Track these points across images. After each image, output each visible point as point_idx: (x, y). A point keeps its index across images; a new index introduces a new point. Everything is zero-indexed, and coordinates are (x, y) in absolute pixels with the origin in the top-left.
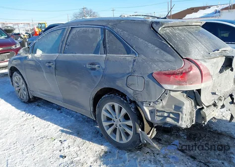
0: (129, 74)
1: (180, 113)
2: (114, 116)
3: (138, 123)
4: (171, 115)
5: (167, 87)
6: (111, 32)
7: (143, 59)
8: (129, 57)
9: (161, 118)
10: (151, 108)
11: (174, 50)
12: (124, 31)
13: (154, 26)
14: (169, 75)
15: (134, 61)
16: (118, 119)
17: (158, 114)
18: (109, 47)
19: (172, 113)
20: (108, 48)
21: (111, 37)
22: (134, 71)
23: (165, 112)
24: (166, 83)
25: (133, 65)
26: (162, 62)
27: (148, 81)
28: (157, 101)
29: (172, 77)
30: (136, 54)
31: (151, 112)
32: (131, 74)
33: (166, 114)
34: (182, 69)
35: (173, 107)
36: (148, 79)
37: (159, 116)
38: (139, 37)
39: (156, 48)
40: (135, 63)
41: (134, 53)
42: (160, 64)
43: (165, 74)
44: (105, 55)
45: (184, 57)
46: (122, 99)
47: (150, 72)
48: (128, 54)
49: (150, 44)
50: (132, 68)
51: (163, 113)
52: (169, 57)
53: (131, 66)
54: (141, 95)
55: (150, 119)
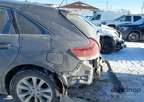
0: (48, 51)
1: (89, 75)
2: (31, 88)
3: (57, 89)
4: (83, 78)
5: (81, 58)
6: (21, 14)
7: (59, 38)
8: (45, 37)
9: (75, 81)
10: (68, 76)
11: (81, 32)
12: (35, 14)
13: (62, 13)
14: (82, 50)
15: (51, 40)
16: (36, 89)
17: (73, 79)
18: (20, 27)
19: (83, 76)
20: (20, 29)
21: (21, 19)
22: (53, 49)
23: (78, 76)
24: (81, 56)
25: (51, 43)
26: (75, 40)
27: (66, 56)
28: (74, 70)
29: (85, 51)
30: (51, 35)
31: (68, 78)
32: (50, 51)
33: (79, 78)
34: (90, 46)
35: (84, 71)
36: (67, 54)
37: (74, 80)
38: (51, 21)
39: (68, 30)
40: (52, 42)
41: (49, 33)
42: (74, 42)
43: (80, 50)
44: (17, 35)
45: (88, 37)
46: (41, 73)
47: (67, 49)
48: (43, 34)
49: (62, 27)
50: (50, 46)
51: (77, 77)
52: (79, 37)
53: (49, 44)
54: (61, 67)
55: (67, 83)
